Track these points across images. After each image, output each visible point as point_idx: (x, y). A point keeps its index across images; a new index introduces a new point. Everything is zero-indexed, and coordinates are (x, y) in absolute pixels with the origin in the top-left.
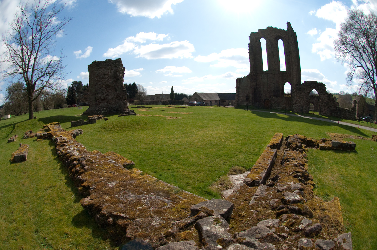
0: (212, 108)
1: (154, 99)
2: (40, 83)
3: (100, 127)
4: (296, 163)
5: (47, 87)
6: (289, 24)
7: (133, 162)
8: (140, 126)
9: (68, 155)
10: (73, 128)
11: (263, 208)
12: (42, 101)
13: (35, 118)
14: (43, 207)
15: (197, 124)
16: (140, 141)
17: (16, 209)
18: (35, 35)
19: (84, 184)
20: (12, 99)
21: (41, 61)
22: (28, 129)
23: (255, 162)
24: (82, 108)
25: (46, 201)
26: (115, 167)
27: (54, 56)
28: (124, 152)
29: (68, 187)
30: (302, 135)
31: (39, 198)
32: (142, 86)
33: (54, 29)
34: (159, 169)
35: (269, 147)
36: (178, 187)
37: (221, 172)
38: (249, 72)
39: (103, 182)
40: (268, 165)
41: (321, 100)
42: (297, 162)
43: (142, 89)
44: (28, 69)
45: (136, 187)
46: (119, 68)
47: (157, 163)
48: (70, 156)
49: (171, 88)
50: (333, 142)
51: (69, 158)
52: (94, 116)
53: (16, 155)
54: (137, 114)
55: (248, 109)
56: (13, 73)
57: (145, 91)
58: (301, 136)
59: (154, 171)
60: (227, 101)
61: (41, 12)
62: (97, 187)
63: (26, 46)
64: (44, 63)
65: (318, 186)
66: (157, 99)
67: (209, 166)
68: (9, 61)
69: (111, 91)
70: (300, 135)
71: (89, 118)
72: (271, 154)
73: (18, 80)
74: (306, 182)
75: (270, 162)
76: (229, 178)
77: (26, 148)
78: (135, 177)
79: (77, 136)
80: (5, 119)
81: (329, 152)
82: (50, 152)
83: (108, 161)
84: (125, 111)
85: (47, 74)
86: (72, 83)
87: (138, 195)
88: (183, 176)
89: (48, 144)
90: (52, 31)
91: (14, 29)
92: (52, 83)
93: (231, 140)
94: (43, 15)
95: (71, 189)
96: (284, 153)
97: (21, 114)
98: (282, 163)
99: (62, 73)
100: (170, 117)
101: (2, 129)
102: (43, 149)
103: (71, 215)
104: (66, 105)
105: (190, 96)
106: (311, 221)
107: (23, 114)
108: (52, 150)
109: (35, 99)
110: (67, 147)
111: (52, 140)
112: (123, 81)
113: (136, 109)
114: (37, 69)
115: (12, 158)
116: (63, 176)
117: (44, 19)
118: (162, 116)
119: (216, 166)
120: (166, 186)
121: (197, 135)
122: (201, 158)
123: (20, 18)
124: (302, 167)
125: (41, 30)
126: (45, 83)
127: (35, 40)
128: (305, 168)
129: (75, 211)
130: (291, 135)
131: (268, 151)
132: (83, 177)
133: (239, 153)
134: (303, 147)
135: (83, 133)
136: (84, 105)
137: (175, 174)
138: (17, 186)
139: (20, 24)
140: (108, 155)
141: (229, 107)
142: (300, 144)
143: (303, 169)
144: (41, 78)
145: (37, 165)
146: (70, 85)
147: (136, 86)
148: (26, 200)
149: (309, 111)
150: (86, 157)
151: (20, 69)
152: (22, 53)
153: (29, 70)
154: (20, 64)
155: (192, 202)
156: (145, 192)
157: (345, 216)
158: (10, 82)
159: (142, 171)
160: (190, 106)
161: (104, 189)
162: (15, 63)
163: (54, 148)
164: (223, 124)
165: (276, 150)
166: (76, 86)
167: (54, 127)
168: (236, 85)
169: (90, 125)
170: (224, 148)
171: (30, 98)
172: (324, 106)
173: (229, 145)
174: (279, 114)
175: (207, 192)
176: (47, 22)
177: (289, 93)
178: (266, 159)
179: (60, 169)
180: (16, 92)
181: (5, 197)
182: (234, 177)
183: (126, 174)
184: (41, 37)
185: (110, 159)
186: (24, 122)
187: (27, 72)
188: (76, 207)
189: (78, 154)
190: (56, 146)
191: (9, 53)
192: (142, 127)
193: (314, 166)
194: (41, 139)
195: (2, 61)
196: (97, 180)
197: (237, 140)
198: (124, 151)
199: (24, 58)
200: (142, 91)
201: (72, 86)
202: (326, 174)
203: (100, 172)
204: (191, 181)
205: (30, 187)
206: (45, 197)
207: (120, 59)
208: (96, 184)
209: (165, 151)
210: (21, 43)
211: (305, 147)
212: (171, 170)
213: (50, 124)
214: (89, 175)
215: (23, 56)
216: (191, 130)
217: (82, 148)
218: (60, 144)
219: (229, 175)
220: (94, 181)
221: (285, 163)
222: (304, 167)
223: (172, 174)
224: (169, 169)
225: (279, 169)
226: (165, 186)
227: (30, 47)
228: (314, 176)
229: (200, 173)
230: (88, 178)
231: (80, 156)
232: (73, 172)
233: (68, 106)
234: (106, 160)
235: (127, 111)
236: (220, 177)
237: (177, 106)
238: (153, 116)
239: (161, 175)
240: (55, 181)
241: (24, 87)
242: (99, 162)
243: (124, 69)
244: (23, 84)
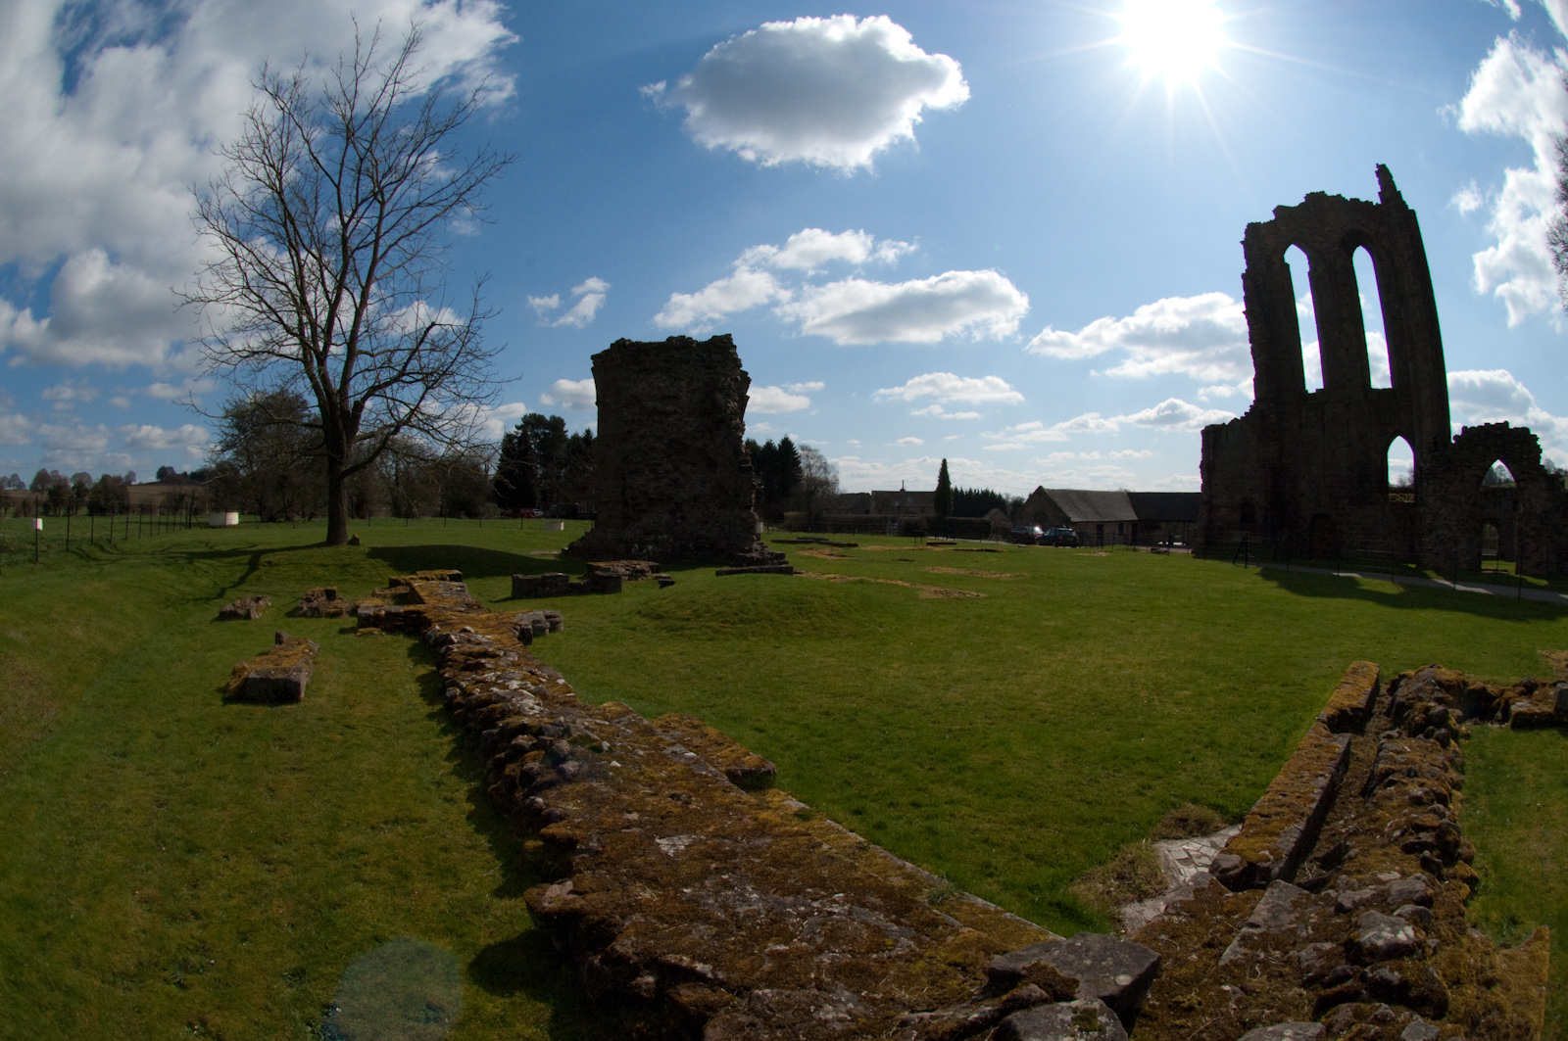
0: (1104, 554)
1: (868, 512)
2: (385, 407)
3: (639, 613)
4: (1418, 792)
5: (413, 426)
6: (1383, 173)
7: (771, 766)
8: (809, 618)
9: (494, 710)
10: (523, 601)
11: (1270, 977)
12: (390, 477)
13: (354, 542)
14: (349, 889)
15: (1045, 623)
16: (803, 683)
17: (219, 874)
18: (354, 212)
19: (553, 829)
20: (247, 453)
21: (386, 321)
22: (316, 579)
23: (1263, 786)
24: (562, 528)
25: (368, 872)
26: (694, 776)
27: (443, 310)
28: (735, 719)
29: (477, 831)
30: (1450, 668)
31: (340, 854)
32: (820, 453)
33: (436, 198)
34: (875, 801)
35: (1323, 722)
36: (948, 877)
37: (1126, 825)
38: (1251, 396)
39: (636, 830)
40: (1313, 800)
41: (1524, 506)
42: (1422, 785)
43: (819, 468)
44: (327, 345)
45: (775, 863)
46: (726, 375)
47: (868, 775)
48: (504, 714)
49: (940, 466)
50: (1561, 693)
51: (498, 719)
52: (615, 563)
53: (253, 675)
54: (795, 570)
55: (1246, 560)
56: (257, 353)
57: (830, 477)
58: (1447, 674)
59: (853, 808)
60: (1163, 525)
61: (368, 122)
62: (608, 848)
63: (314, 251)
64: (399, 330)
65: (1486, 887)
66: (880, 512)
67: (1082, 800)
68: (238, 300)
69: (688, 467)
70: (1443, 669)
71: (592, 569)
72: (1330, 755)
73: (280, 382)
74: (1445, 870)
75: (1322, 788)
76: (1153, 851)
77: (303, 652)
78: (776, 825)
79: (536, 636)
80: (213, 527)
81: (1545, 734)
82: (415, 687)
83: (665, 752)
84: (748, 555)
85: (415, 376)
86: (520, 423)
87: (776, 896)
88: (972, 836)
89: (406, 652)
90: (431, 204)
91: (254, 177)
92: (438, 413)
93: (1177, 692)
94: (380, 133)
95: (489, 842)
96: (1380, 750)
97: (289, 519)
98: (1366, 792)
99: (482, 378)
100: (933, 589)
101: (196, 564)
102: (382, 669)
103: (470, 940)
104: (492, 506)
105: (1017, 503)
106: (1437, 1030)
107: (297, 518)
108: (421, 680)
109: (357, 468)
110: (490, 676)
111: (424, 639)
112: (743, 430)
113: (793, 546)
114: (369, 350)
115: (234, 684)
116: (462, 789)
117: (387, 152)
118: (900, 582)
119: (1110, 802)
120: (898, 872)
121: (1040, 668)
122: (1049, 767)
123: (275, 135)
124: (1441, 806)
125: (378, 194)
126: (404, 411)
127: (355, 232)
128: (1449, 809)
129: (492, 929)
130: (1411, 672)
131: (1316, 742)
132: (552, 802)
133: (1206, 747)
134: (1452, 721)
135: (562, 629)
136: (571, 514)
137: (940, 825)
138: (241, 793)
139: (275, 159)
140: (666, 728)
141: (1172, 550)
142: (1440, 708)
143: (1442, 815)
144: (388, 390)
145: (348, 727)
146: (513, 430)
147: (794, 453)
148: (273, 852)
149: (1480, 558)
150: (571, 725)
151: (292, 341)
152: (299, 278)
153: (333, 349)
154: (292, 321)
155: (996, 941)
156: (811, 887)
157: (1553, 1004)
158: (244, 387)
159: (803, 805)
160: (1015, 547)
161: (638, 861)
162: (261, 312)
163: (433, 672)
164: (1146, 627)
165: (1349, 735)
166: (536, 435)
167: (436, 592)
168: (1204, 457)
169: (596, 599)
170: (1146, 725)
171: (334, 463)
172: (1533, 533)
173: (1169, 714)
174: (1368, 580)
175: (1059, 905)
176: (403, 164)
177: (1408, 484)
178: (1307, 774)
179: (449, 758)
180: (271, 429)
181: (172, 821)
182: (1175, 850)
183: (739, 810)
184: (379, 225)
185: (673, 744)
186: (303, 552)
187: (322, 357)
188: (499, 913)
189: (536, 707)
190: (440, 666)
191: (235, 270)
192: (818, 625)
193: (1483, 800)
194: (376, 631)
195: (201, 295)
196: (610, 820)
197: (1202, 694)
198: (735, 715)
199: (310, 298)
200: (820, 475)
201: (520, 431)
202: (1521, 832)
203: (625, 790)
204: (999, 858)
205: (302, 805)
206: (366, 856)
207: (728, 337)
208: (606, 834)
209: (908, 729)
210: (288, 235)
211: (1460, 720)
212: (923, 809)
213: (420, 573)
214: (579, 795)
215: (302, 289)
216: (1020, 648)
217: (555, 689)
218: (461, 658)
219: (1154, 841)
220: (597, 823)
221: (1379, 791)
222: (1446, 806)
223: (929, 823)
224: (915, 805)
225: (1354, 819)
226: (894, 870)
227: (333, 259)
228: (1478, 842)
229: (1041, 826)
230: (571, 807)
231: (546, 720)
232: (507, 776)
233: (500, 510)
234: (656, 746)
235: (755, 555)
236: (1122, 846)
237: (963, 543)
238: (861, 581)
239: (880, 826)
240: (424, 802)
241: (306, 412)
242: (628, 751)
243: (745, 381)
244: (305, 402)
